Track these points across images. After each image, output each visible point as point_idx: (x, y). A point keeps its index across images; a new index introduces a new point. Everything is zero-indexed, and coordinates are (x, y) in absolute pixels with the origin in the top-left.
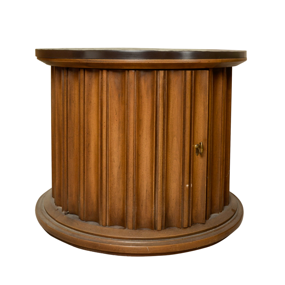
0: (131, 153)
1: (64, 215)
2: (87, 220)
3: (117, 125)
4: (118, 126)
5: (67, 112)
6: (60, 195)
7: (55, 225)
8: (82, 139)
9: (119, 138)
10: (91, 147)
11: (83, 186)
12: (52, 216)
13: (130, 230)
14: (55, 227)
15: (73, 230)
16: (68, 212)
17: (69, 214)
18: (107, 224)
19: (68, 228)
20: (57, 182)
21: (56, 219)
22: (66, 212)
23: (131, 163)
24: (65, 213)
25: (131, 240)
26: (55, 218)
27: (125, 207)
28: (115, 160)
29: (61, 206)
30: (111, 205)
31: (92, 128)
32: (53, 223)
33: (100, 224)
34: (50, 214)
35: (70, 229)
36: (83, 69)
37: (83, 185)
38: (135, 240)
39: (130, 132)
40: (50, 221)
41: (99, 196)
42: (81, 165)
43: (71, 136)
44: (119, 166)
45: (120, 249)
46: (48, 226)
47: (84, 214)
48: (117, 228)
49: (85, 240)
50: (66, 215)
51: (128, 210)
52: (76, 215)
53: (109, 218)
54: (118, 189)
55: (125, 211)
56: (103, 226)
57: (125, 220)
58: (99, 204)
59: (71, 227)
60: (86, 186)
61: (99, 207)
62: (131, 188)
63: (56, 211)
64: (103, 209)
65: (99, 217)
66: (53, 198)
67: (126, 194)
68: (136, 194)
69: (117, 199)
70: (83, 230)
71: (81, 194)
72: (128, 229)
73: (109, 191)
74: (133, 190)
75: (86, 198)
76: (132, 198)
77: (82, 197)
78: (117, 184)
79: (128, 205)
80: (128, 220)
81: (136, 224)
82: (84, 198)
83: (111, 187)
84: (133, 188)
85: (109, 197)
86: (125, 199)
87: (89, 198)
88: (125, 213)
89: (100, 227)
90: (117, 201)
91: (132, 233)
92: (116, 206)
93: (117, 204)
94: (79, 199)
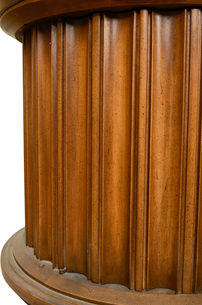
0: (192, 160)
1: (60, 275)
2: (103, 283)
3: (164, 112)
4: (164, 115)
5: (63, 97)
6: (46, 242)
7: (46, 293)
8: (95, 141)
9: (166, 135)
10: (112, 155)
11: (98, 225)
12: (37, 278)
13: (186, 295)
15: (82, 301)
16: (65, 268)
17: (66, 273)
18: (144, 288)
21: (46, 283)
22: (62, 270)
23: (192, 178)
24: (60, 272)
26: (43, 282)
27: (179, 256)
28: (158, 175)
29: (51, 260)
30: (151, 253)
31: (114, 121)
32: (41, 291)
33: (131, 288)
34: (33, 275)
35: (77, 300)
36: (98, 14)
37: (97, 223)
39: (192, 123)
40: (35, 287)
42: (93, 188)
43: (71, 141)
44: (165, 186)
50: (63, 275)
51: (184, 260)
52: (79, 274)
53: (148, 277)
54: (164, 226)
55: (179, 263)
56: (136, 290)
57: (177, 278)
58: (130, 253)
59: (77, 296)
60: (104, 225)
61: (130, 259)
62: (191, 223)
63: (43, 269)
64: (138, 262)
65: (130, 276)
66: (29, 247)
67: (180, 233)
68: (198, 232)
69: (161, 243)
70: (102, 302)
71: (94, 238)
72: (183, 293)
73: (149, 230)
74: (193, 225)
75: (102, 245)
76: (192, 240)
77: (96, 244)
78: (161, 217)
79: (185, 252)
80: (184, 278)
81: (196, 284)
82: (99, 246)
83: (151, 224)
84: (193, 222)
85: (149, 240)
86: (179, 243)
87: (108, 244)
88: (178, 266)
89: (130, 294)
90: (161, 246)
91: (192, 301)
92: (159, 254)
93: (161, 252)
94: (89, 246)
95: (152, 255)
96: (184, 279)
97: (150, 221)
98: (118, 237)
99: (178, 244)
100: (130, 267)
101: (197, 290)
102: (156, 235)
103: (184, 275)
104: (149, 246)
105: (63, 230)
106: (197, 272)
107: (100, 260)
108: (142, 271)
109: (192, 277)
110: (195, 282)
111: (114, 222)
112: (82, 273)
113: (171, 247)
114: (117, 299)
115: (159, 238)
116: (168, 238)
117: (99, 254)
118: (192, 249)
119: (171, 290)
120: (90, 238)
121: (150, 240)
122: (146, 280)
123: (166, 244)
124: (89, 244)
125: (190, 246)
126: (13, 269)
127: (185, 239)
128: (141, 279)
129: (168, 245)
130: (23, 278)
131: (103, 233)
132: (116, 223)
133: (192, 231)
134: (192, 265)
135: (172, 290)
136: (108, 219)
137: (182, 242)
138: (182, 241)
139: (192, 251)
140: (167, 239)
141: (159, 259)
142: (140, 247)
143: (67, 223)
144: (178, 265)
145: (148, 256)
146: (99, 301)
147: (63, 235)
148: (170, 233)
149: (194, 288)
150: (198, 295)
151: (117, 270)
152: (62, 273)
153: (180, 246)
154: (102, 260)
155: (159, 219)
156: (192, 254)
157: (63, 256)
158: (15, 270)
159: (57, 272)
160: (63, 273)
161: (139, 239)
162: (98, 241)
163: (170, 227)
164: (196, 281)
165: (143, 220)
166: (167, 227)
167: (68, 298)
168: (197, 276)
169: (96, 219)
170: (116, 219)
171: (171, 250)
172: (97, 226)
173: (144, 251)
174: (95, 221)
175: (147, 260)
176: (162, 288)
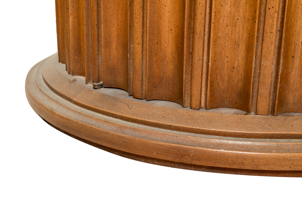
1: (93, 89)
2: (149, 98)
6: (79, 50)
7: (73, 110)
11: (141, 15)
12: (64, 93)
13: (261, 116)
14: (73, 116)
15: (118, 120)
16: (101, 82)
17: (103, 88)
18: (203, 105)
19: (105, 117)
20: (71, 19)
21: (75, 99)
22: (97, 84)
24: (94, 86)
25: (268, 140)
26: (71, 98)
27: (254, 60)
29: (82, 74)
30: (214, 57)
32: (68, 108)
33: (186, 105)
34: (60, 91)
35: (111, 118)
37: (141, 13)
38: (279, 138)
40: (61, 105)
41: (185, 35)
45: (245, 159)
46: (57, 113)
47: (142, 84)
48: (228, 113)
49: (153, 140)
50: (98, 90)
51: (261, 67)
52: (120, 90)
53: (208, 90)
54: (235, 18)
55: (253, 71)
56: (191, 108)
57: (250, 93)
58: (184, 55)
59: (112, 112)
60: (150, 15)
61: (184, 63)
62: (274, 10)
63: (73, 84)
64: (195, 68)
65: (184, 88)
66: (62, 63)
67: (258, 27)
68: (284, 25)
69: (230, 43)
70: (143, 120)
71: (137, 36)
72: (257, 113)
73: (213, 21)
74: (278, 14)
75: (148, 45)
76: (274, 38)
77: (139, 44)
78: (232, 4)
79: (263, 54)
80: (259, 92)
81: (277, 102)
82: (143, 46)
83: (217, 12)
84: (279, 9)
85: (212, 36)
86: (256, 41)
87: (156, 44)
88: (253, 75)
89: (182, 112)
90: (230, 47)
91: (269, 124)
92: (226, 60)
93: (230, 56)
94: (130, 48)
95: (215, 58)
96: (259, 94)
97: (215, 7)
98: (170, 35)
99: (254, 43)
100: (184, 74)
101: (277, 110)
102: (223, 30)
103: (259, 88)
104: (211, 46)
105: (98, 29)
106: (279, 85)
107: (144, 67)
108: (201, 80)
109: (272, 92)
110: (275, 100)
111: (164, 13)
112: (123, 88)
113: (244, 49)
114: (163, 117)
115: (227, 35)
116: (241, 36)
117: (144, 58)
118: (274, 50)
119: (241, 111)
120: (131, 36)
121: (214, 36)
122: (206, 94)
123: (236, 44)
124: (130, 46)
125: (271, 45)
126: (38, 86)
127: (265, 35)
128: (199, 92)
129: (240, 46)
130: (48, 95)
131: (149, 27)
132: (167, 14)
133: (275, 23)
134: (272, 74)
135: (243, 110)
136: (156, 8)
137: (260, 41)
138: (260, 39)
139: (274, 54)
140: (239, 37)
141: (226, 67)
142: (199, 46)
143: (102, 18)
144: (253, 73)
145: (210, 60)
146: (139, 119)
147: (98, 36)
148: (243, 27)
149: (274, 109)
150: (279, 117)
151: (168, 82)
152: (96, 87)
153: (257, 46)
154: (147, 66)
155: (229, 8)
156: (273, 58)
157: (98, 65)
158: (40, 87)
159: (90, 87)
160: (98, 87)
161: (198, 34)
162: (141, 39)
163: (244, 18)
164: (277, 98)
165: (204, 6)
166: (240, 19)
167: (101, 116)
168: (279, 91)
169: (139, 8)
170: (167, 9)
171: (243, 53)
172: (140, 17)
173: (205, 54)
174: (138, 10)
175: (208, 66)
176: (229, 108)
